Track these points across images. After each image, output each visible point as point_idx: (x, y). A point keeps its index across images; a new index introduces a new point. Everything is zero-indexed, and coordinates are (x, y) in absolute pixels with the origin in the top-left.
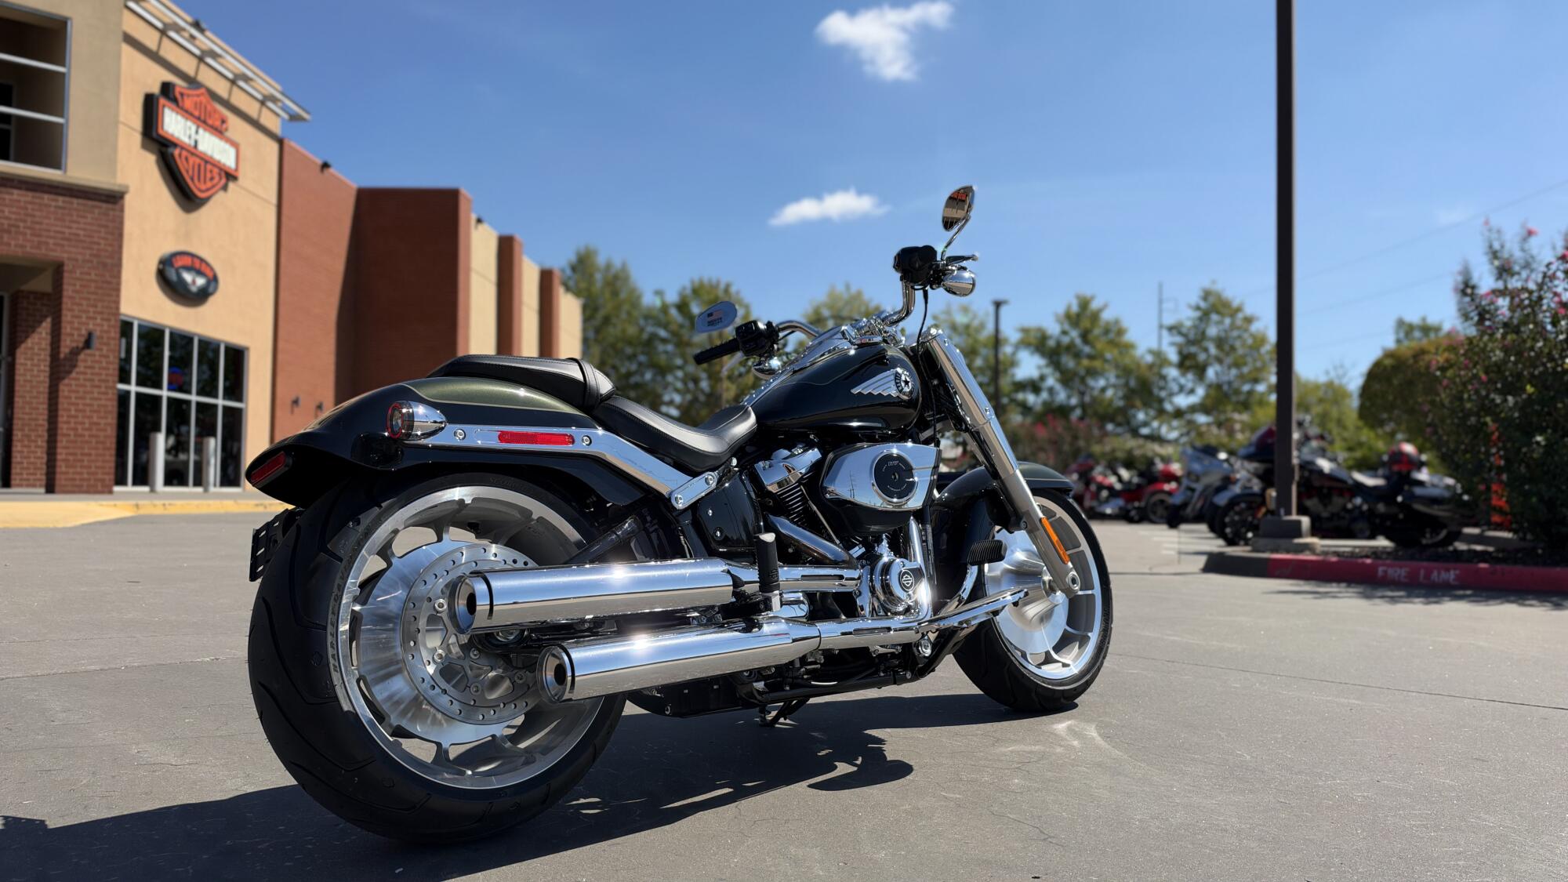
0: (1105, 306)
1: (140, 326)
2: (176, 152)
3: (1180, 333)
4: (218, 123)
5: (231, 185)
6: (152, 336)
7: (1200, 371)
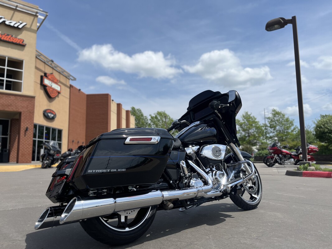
0: (251, 114)
1: (39, 126)
2: (47, 88)
4: (56, 81)
7: (275, 128)
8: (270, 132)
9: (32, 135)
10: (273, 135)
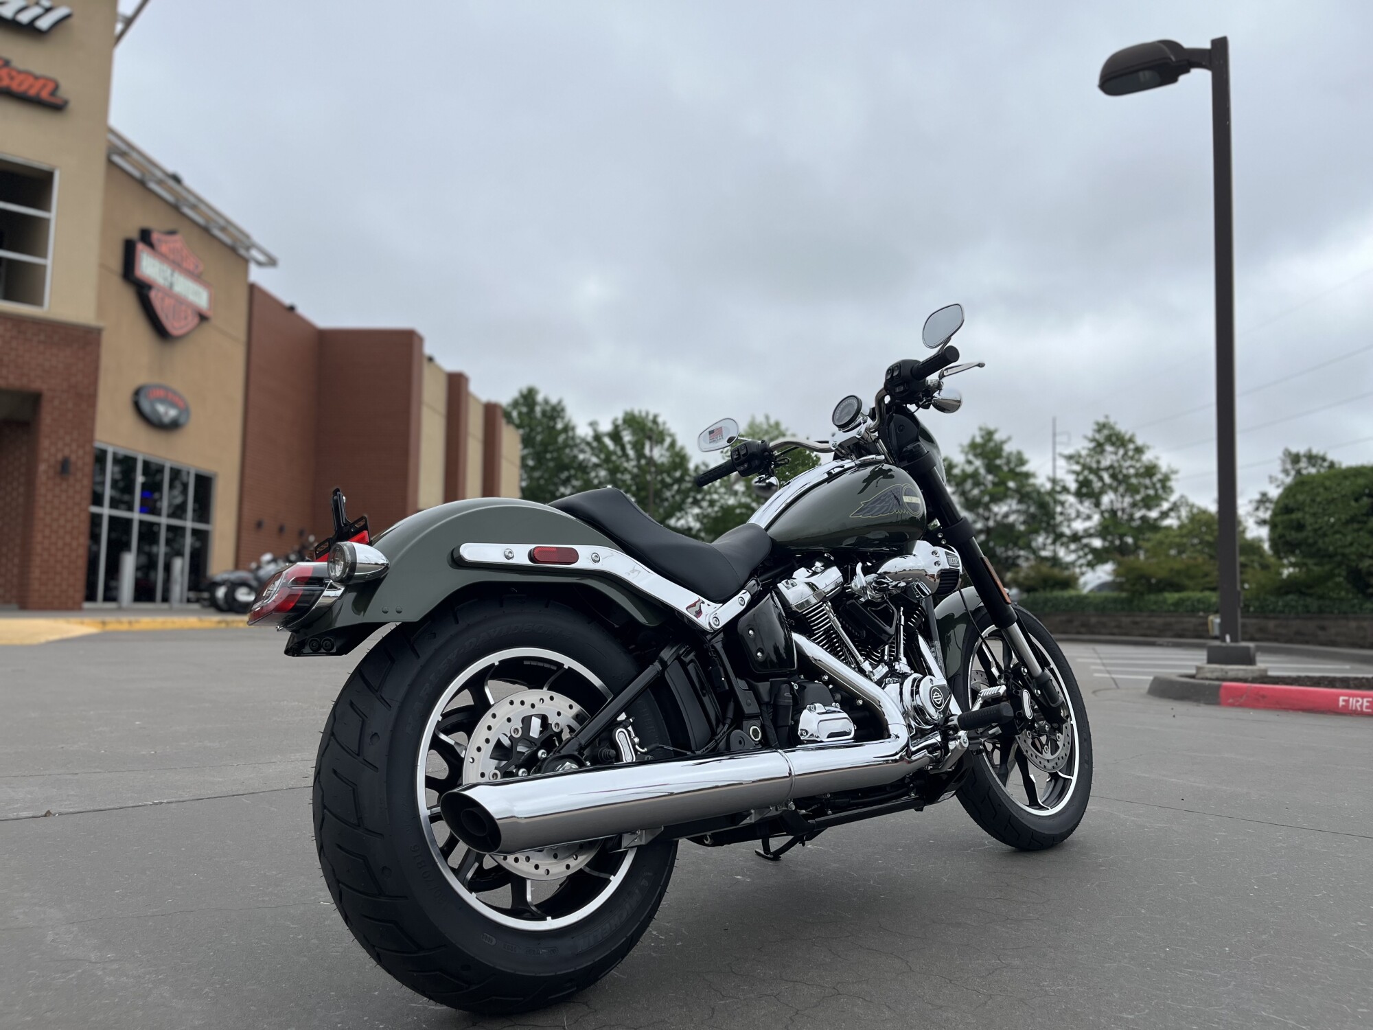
0: (1009, 439)
1: (115, 454)
2: (154, 295)
3: (1078, 463)
4: (191, 267)
5: (205, 325)
6: (126, 464)
7: (1096, 498)
8: (1073, 515)
9: (87, 493)
10: (1086, 530)
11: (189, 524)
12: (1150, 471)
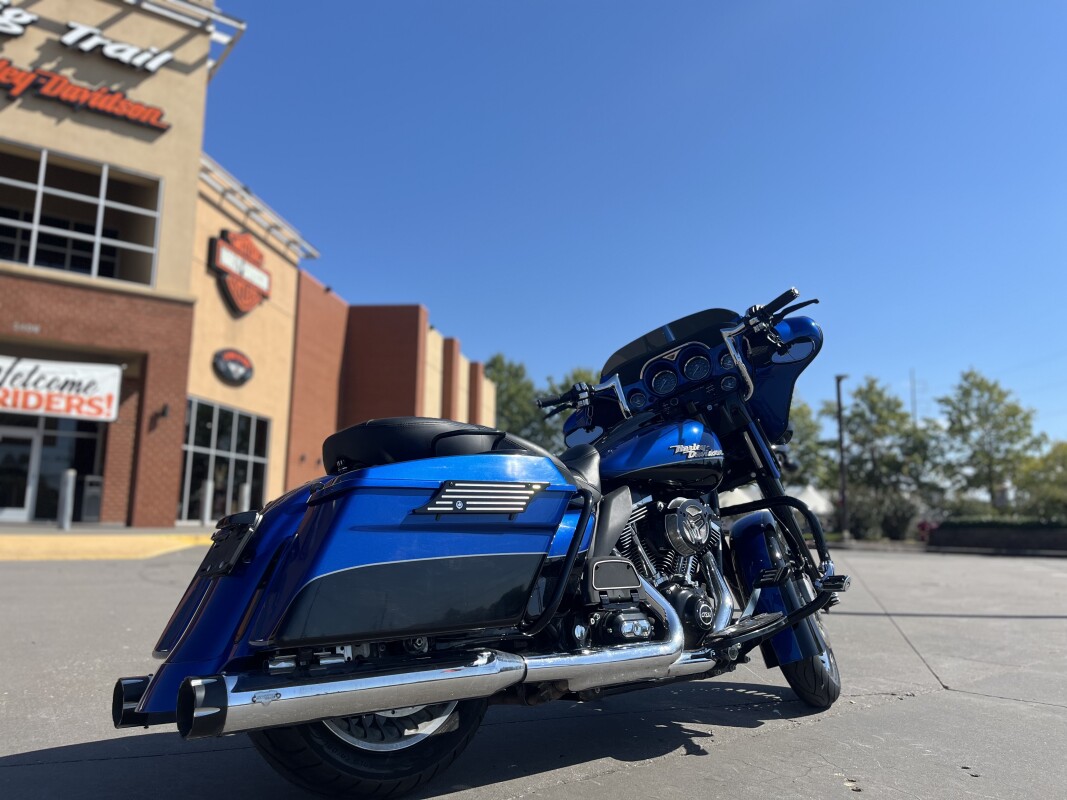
1: (198, 403)
2: (228, 278)
3: (949, 404)
4: (255, 257)
5: (266, 303)
6: (205, 411)
9: (181, 433)
10: (958, 459)
11: (251, 458)
12: (1013, 411)
